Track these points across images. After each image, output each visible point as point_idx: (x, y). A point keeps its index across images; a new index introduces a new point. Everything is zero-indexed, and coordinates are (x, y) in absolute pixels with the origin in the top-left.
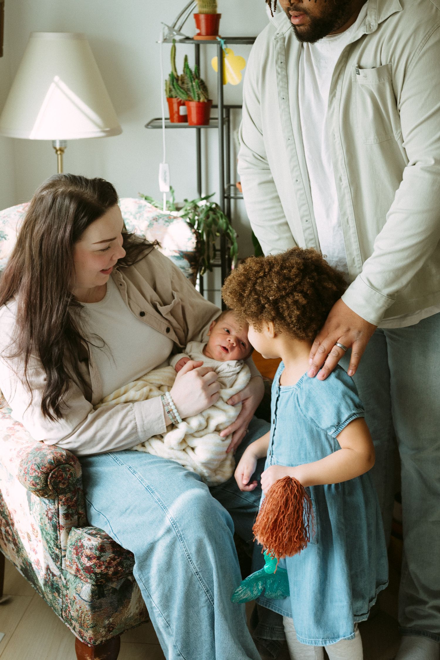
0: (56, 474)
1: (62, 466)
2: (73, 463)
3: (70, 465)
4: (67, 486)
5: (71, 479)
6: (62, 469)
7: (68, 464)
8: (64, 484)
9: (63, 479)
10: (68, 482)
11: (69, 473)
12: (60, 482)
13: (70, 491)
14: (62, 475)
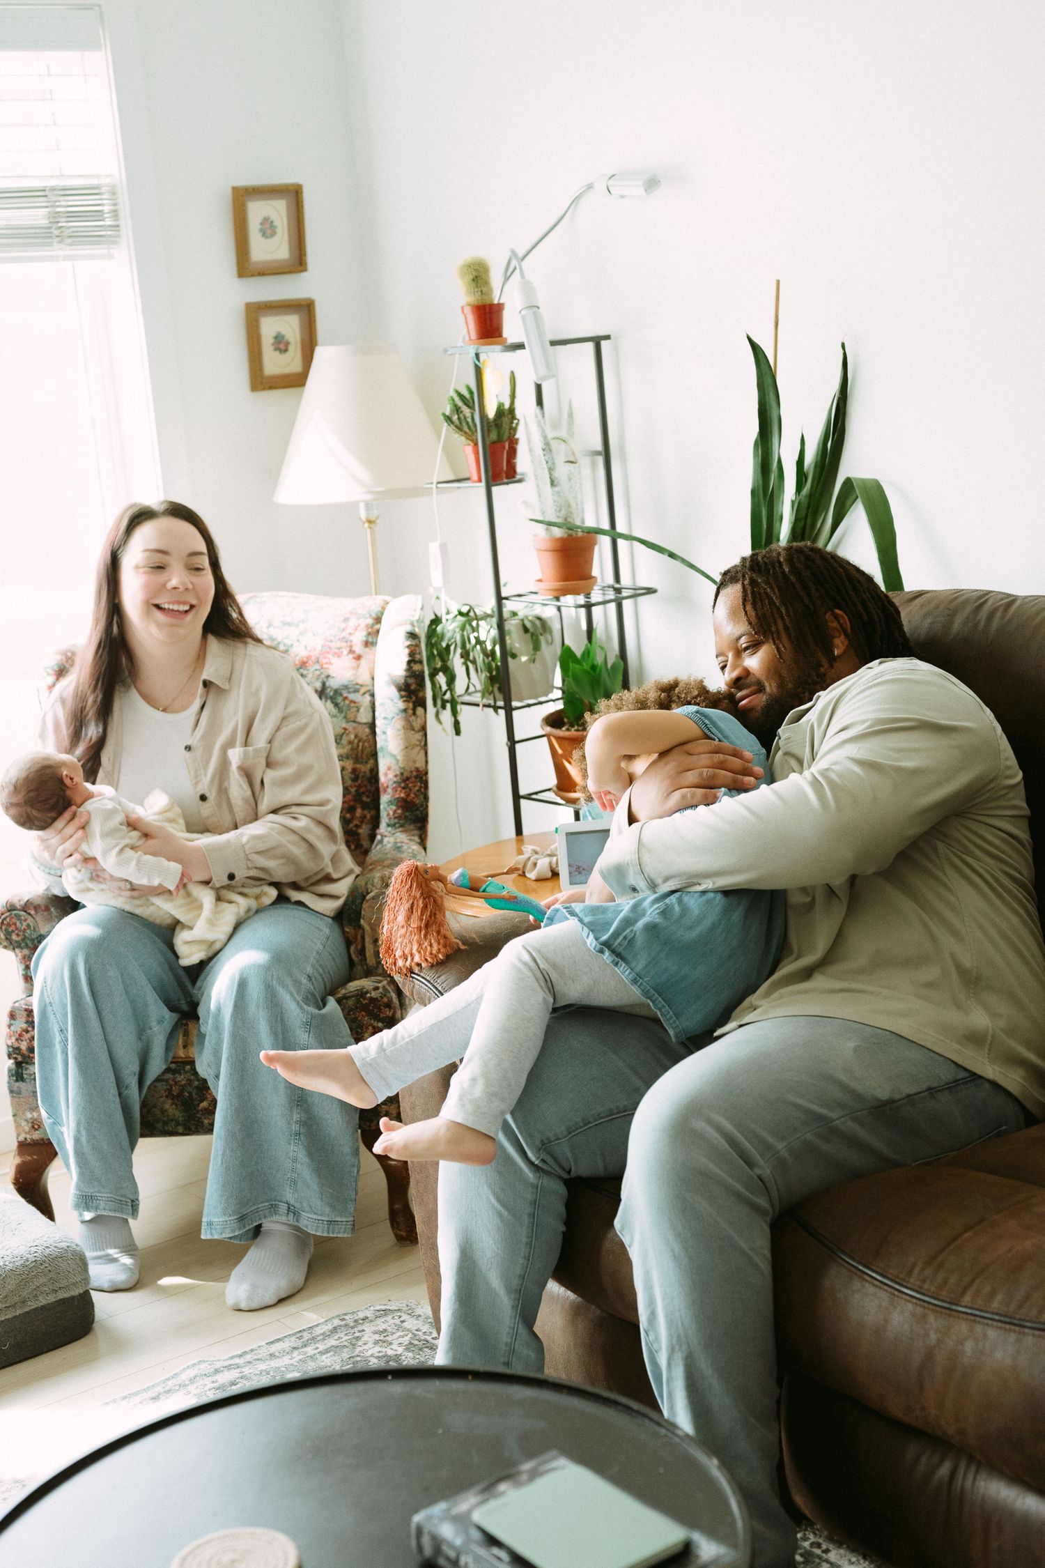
0: (8, 919)
1: (15, 912)
2: (32, 912)
3: (29, 914)
4: (23, 940)
5: (28, 931)
6: (15, 915)
7: (26, 912)
8: (18, 935)
9: (17, 929)
10: (25, 936)
11: (25, 924)
12: (13, 931)
13: (27, 946)
14: (15, 924)
